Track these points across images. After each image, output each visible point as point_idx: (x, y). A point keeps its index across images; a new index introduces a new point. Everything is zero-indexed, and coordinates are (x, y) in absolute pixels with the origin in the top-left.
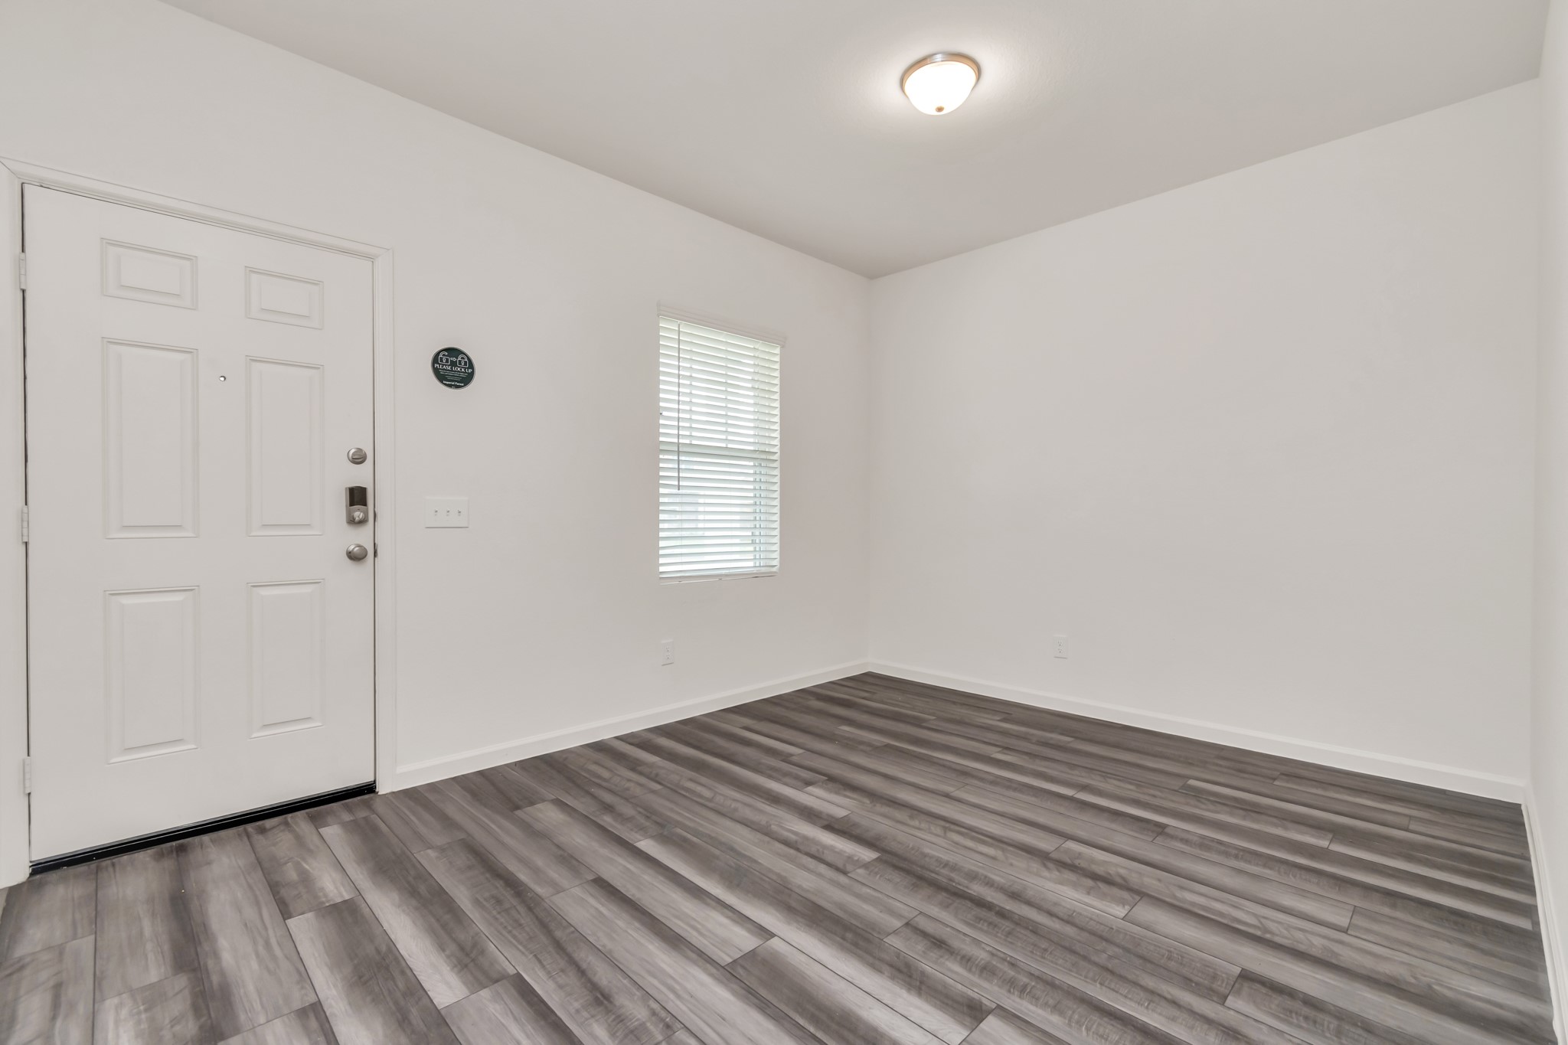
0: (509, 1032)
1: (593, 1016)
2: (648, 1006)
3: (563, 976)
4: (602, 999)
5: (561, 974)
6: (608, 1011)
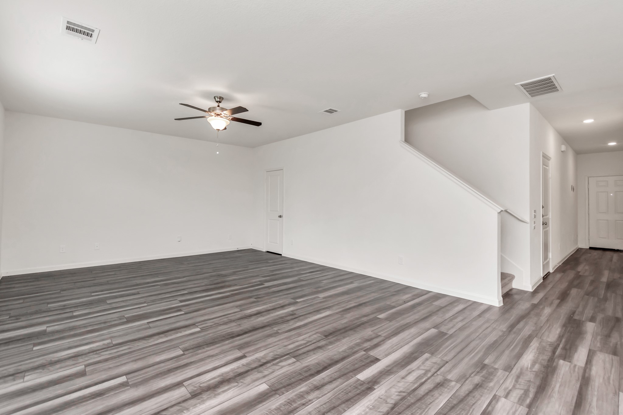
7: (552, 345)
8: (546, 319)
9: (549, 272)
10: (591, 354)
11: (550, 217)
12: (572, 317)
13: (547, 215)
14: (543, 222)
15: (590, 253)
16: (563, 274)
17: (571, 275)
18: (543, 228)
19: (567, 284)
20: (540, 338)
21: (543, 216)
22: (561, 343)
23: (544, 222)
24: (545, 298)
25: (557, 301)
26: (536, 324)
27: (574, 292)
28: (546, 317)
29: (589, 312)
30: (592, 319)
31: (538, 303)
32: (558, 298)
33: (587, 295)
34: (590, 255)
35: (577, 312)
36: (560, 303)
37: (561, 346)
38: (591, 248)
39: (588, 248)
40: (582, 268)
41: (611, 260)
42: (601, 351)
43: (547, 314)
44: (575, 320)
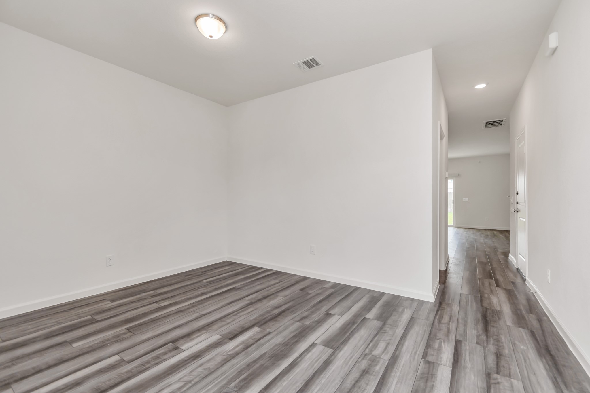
0: (394, 389)
1: (374, 371)
2: (361, 361)
3: (362, 386)
4: (365, 372)
5: (361, 387)
6: (369, 369)
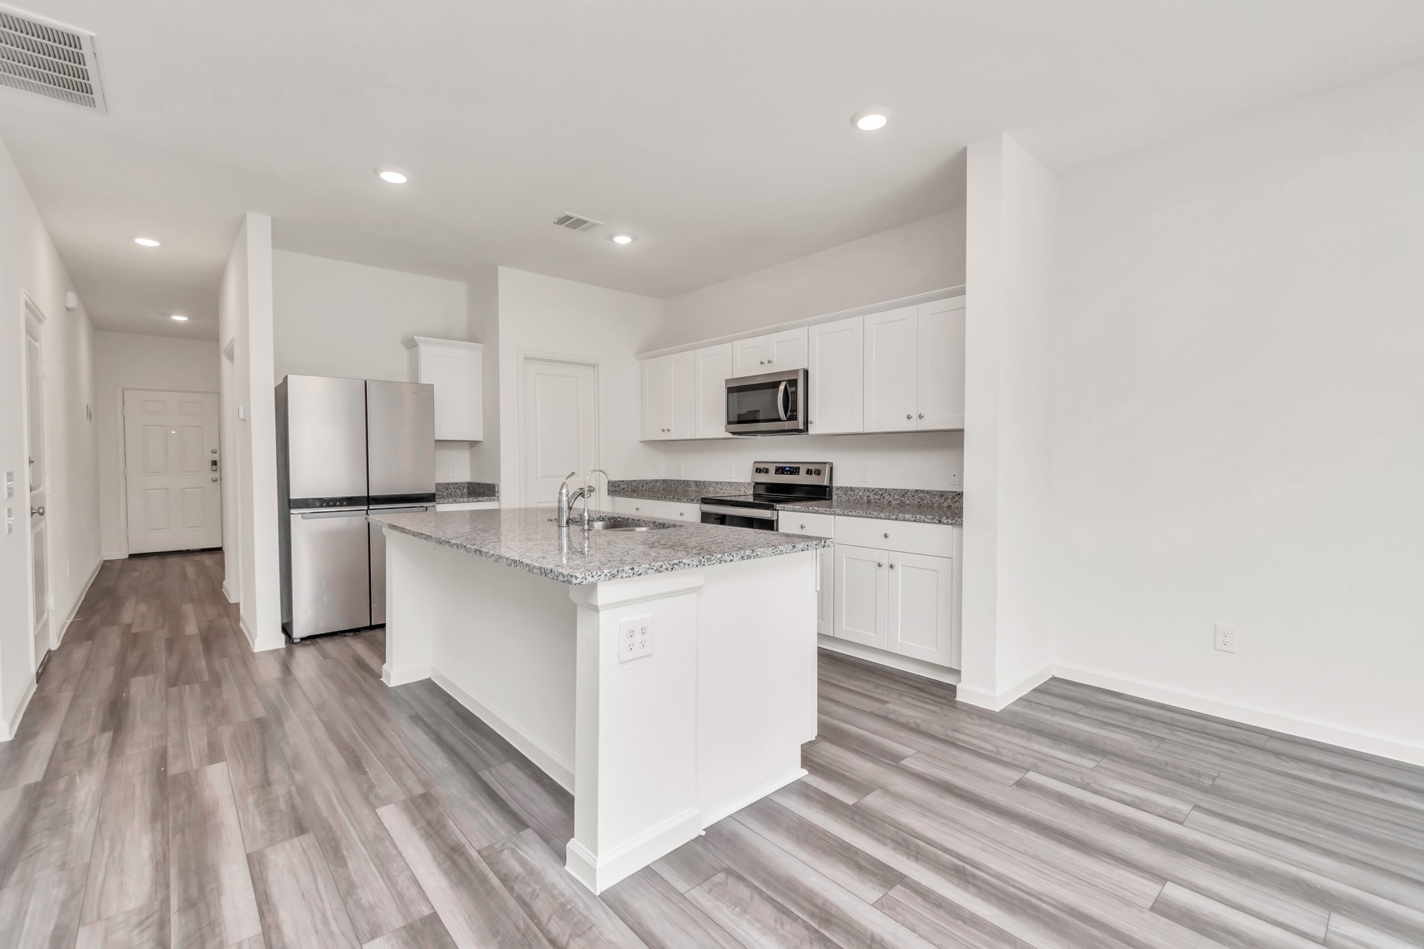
7: (148, 917)
8: (94, 822)
9: (49, 651)
10: (257, 868)
11: (48, 492)
12: (165, 771)
13: (39, 486)
14: (32, 509)
15: (135, 570)
16: (90, 643)
17: (113, 640)
18: (33, 526)
19: (112, 670)
20: (99, 918)
21: (31, 490)
22: (171, 888)
23: (34, 508)
24: (65, 746)
25: (105, 740)
26: (63, 866)
27: (139, 689)
28: (91, 815)
29: (197, 738)
30: (214, 755)
31: (45, 775)
32: (104, 729)
33: (174, 686)
34: (136, 574)
35: (171, 751)
36: (114, 741)
37: (174, 901)
38: (132, 556)
39: (127, 556)
40: (133, 612)
41: (185, 578)
42: (272, 842)
43: (89, 803)
44: (175, 777)
